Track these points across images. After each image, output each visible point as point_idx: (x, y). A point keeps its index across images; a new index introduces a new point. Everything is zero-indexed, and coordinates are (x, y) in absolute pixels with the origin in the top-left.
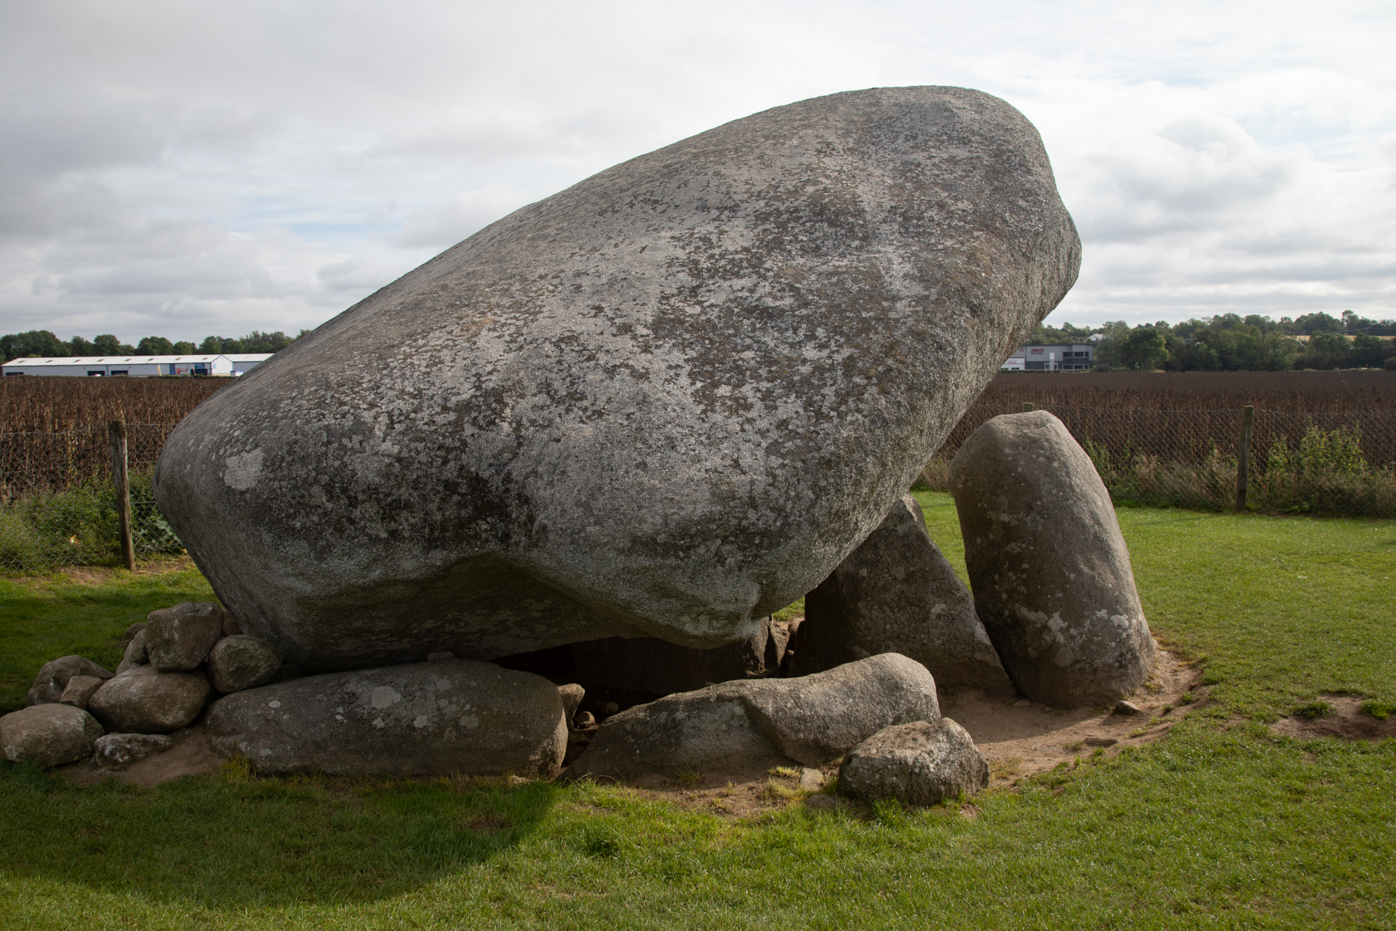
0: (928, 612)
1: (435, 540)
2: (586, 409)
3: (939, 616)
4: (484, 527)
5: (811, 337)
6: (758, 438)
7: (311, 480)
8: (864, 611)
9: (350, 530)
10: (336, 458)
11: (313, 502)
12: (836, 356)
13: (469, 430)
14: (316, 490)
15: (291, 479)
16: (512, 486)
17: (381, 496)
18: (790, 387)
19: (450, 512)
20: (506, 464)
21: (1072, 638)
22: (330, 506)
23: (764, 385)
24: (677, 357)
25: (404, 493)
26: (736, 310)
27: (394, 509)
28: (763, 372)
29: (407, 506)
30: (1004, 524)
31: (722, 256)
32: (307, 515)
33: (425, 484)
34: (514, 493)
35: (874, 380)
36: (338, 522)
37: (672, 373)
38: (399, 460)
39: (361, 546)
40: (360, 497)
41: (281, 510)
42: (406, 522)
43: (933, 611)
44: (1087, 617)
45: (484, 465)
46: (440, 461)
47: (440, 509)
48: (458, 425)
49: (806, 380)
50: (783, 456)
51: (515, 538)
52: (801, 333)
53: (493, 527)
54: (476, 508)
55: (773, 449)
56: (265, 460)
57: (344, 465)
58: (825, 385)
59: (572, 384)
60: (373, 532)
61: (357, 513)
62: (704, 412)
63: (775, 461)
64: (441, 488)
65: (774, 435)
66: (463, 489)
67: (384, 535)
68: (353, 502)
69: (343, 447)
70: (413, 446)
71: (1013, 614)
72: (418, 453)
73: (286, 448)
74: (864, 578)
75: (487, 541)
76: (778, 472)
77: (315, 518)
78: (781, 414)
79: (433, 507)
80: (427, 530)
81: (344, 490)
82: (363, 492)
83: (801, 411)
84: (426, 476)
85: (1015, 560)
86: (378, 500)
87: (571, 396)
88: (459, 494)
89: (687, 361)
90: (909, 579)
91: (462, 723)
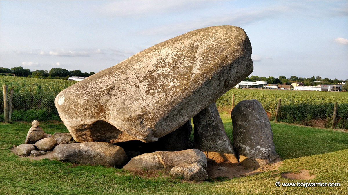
0: (217, 143)
1: (93, 117)
2: (124, 93)
3: (220, 144)
4: (102, 114)
5: (173, 81)
6: (154, 100)
7: (72, 103)
8: (204, 141)
9: (78, 113)
10: (76, 100)
11: (72, 108)
12: (176, 85)
13: (102, 95)
14: (72, 105)
15: (68, 103)
16: (107, 107)
17: (83, 107)
18: (164, 91)
19: (96, 111)
20: (106, 103)
21: (251, 152)
22: (74, 109)
23: (160, 90)
24: (146, 84)
25: (87, 107)
26: (161, 75)
27: (86, 110)
28: (161, 87)
29: (88, 109)
30: (240, 125)
31: (164, 64)
32: (71, 110)
33: (91, 105)
34: (107, 108)
35: (181, 90)
36: (76, 112)
37: (143, 87)
38: (87, 101)
39: (80, 117)
40: (80, 107)
41: (66, 109)
42: (87, 112)
43: (218, 142)
44: (254, 148)
45: (103, 102)
46: (95, 101)
47: (94, 110)
48: (100, 95)
49: (168, 90)
50: (157, 104)
51: (107, 117)
52: (171, 80)
53: (103, 115)
54: (100, 111)
55: (156, 103)
56: (65, 99)
57: (78, 101)
58: (171, 91)
59: (124, 88)
60: (82, 114)
61: (79, 110)
62: (146, 95)
63: (156, 105)
64: (94, 107)
65: (158, 100)
66: (98, 107)
67: (84, 115)
68: (78, 108)
69: (78, 97)
70: (90, 98)
71: (240, 146)
72: (91, 99)
73: (68, 97)
74: (204, 134)
75: (102, 117)
76: (155, 107)
77: (72, 111)
78: (160, 96)
79: (93, 110)
80: (91, 115)
81: (77, 106)
82: (80, 106)
83: (164, 95)
84: (92, 104)
85: (241, 133)
86: (83, 108)
87: (123, 90)
88: (98, 108)
89: (147, 84)
90: (214, 135)
91: (101, 155)
